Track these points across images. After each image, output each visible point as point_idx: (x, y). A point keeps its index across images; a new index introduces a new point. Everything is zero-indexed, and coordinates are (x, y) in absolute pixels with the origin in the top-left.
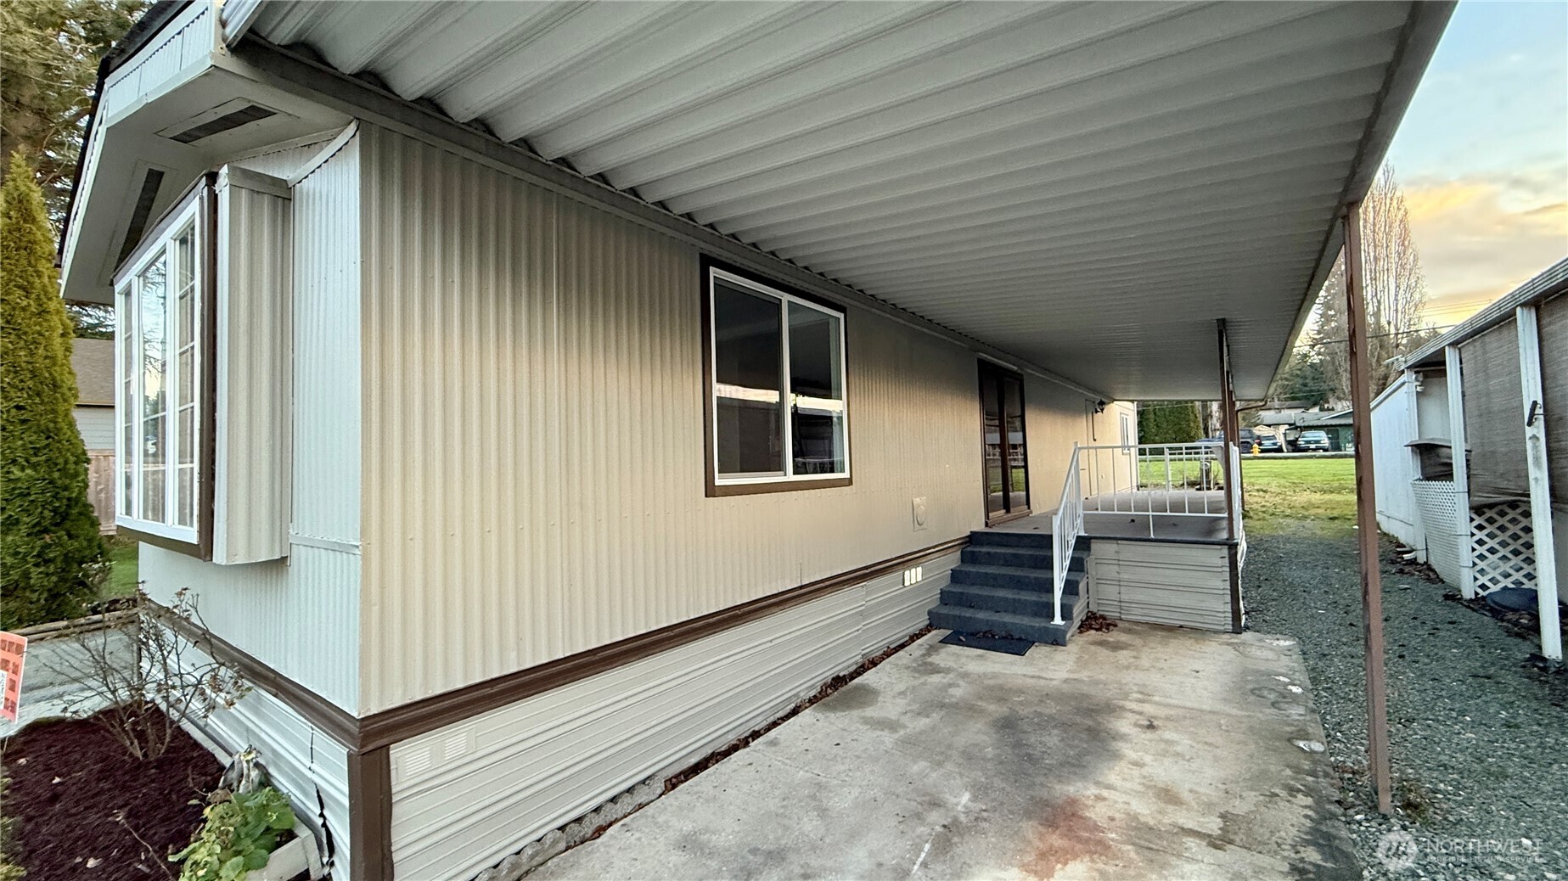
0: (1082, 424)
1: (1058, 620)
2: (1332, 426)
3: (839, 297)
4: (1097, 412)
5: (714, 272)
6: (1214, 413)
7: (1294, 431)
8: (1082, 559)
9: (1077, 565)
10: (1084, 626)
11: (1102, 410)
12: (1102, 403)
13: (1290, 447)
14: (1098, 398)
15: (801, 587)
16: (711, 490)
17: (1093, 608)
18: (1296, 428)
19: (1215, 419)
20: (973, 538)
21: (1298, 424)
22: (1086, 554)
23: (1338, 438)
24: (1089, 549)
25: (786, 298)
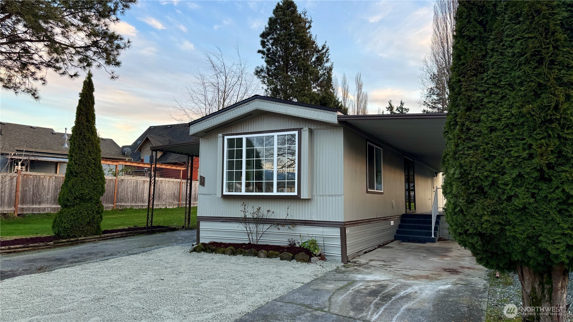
0: (429, 181)
1: (433, 236)
3: (381, 144)
4: (434, 176)
5: (368, 143)
8: (439, 221)
9: (437, 223)
10: (438, 241)
11: (436, 176)
12: (436, 173)
14: (435, 171)
15: (377, 218)
16: (367, 192)
17: (441, 236)
20: (403, 216)
22: (439, 220)
24: (440, 219)
25: (375, 146)
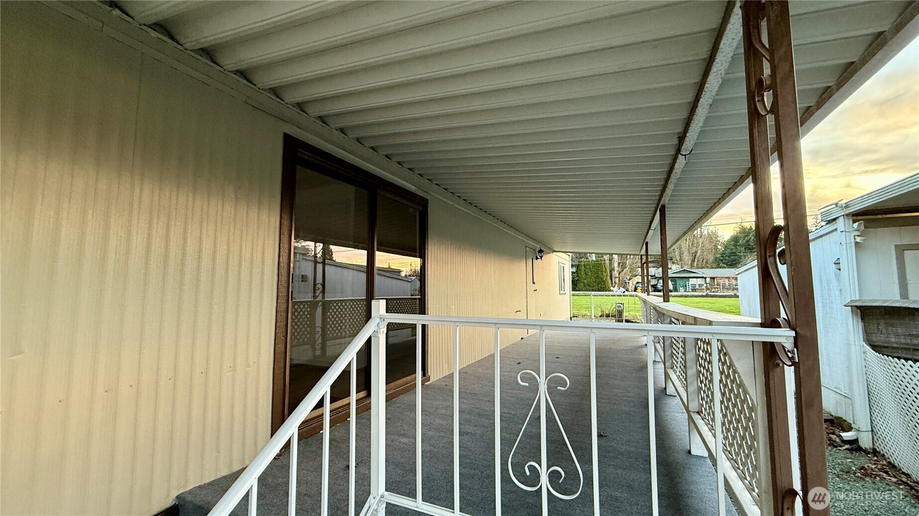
0: (521, 268)
2: (673, 277)
4: (536, 259)
6: (615, 268)
7: (654, 280)
11: (541, 257)
12: (541, 251)
13: (653, 289)
14: (538, 248)
18: (656, 278)
19: (616, 271)
21: (656, 276)
23: (676, 285)
